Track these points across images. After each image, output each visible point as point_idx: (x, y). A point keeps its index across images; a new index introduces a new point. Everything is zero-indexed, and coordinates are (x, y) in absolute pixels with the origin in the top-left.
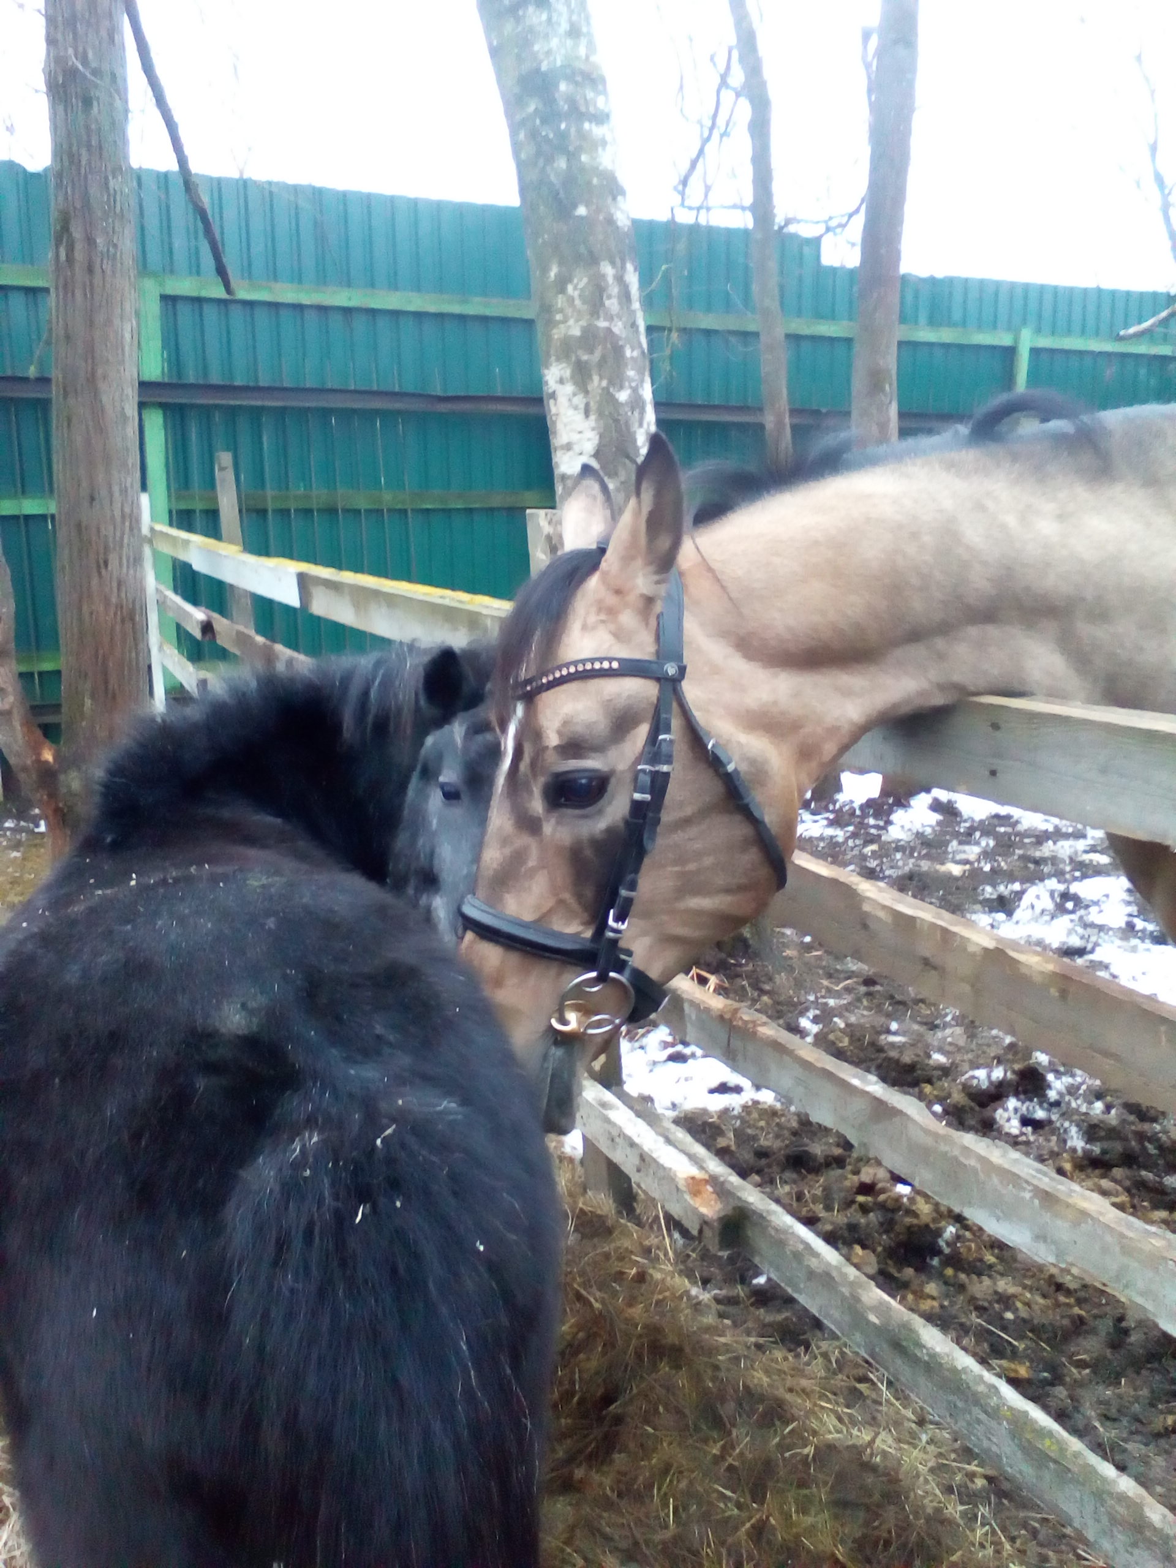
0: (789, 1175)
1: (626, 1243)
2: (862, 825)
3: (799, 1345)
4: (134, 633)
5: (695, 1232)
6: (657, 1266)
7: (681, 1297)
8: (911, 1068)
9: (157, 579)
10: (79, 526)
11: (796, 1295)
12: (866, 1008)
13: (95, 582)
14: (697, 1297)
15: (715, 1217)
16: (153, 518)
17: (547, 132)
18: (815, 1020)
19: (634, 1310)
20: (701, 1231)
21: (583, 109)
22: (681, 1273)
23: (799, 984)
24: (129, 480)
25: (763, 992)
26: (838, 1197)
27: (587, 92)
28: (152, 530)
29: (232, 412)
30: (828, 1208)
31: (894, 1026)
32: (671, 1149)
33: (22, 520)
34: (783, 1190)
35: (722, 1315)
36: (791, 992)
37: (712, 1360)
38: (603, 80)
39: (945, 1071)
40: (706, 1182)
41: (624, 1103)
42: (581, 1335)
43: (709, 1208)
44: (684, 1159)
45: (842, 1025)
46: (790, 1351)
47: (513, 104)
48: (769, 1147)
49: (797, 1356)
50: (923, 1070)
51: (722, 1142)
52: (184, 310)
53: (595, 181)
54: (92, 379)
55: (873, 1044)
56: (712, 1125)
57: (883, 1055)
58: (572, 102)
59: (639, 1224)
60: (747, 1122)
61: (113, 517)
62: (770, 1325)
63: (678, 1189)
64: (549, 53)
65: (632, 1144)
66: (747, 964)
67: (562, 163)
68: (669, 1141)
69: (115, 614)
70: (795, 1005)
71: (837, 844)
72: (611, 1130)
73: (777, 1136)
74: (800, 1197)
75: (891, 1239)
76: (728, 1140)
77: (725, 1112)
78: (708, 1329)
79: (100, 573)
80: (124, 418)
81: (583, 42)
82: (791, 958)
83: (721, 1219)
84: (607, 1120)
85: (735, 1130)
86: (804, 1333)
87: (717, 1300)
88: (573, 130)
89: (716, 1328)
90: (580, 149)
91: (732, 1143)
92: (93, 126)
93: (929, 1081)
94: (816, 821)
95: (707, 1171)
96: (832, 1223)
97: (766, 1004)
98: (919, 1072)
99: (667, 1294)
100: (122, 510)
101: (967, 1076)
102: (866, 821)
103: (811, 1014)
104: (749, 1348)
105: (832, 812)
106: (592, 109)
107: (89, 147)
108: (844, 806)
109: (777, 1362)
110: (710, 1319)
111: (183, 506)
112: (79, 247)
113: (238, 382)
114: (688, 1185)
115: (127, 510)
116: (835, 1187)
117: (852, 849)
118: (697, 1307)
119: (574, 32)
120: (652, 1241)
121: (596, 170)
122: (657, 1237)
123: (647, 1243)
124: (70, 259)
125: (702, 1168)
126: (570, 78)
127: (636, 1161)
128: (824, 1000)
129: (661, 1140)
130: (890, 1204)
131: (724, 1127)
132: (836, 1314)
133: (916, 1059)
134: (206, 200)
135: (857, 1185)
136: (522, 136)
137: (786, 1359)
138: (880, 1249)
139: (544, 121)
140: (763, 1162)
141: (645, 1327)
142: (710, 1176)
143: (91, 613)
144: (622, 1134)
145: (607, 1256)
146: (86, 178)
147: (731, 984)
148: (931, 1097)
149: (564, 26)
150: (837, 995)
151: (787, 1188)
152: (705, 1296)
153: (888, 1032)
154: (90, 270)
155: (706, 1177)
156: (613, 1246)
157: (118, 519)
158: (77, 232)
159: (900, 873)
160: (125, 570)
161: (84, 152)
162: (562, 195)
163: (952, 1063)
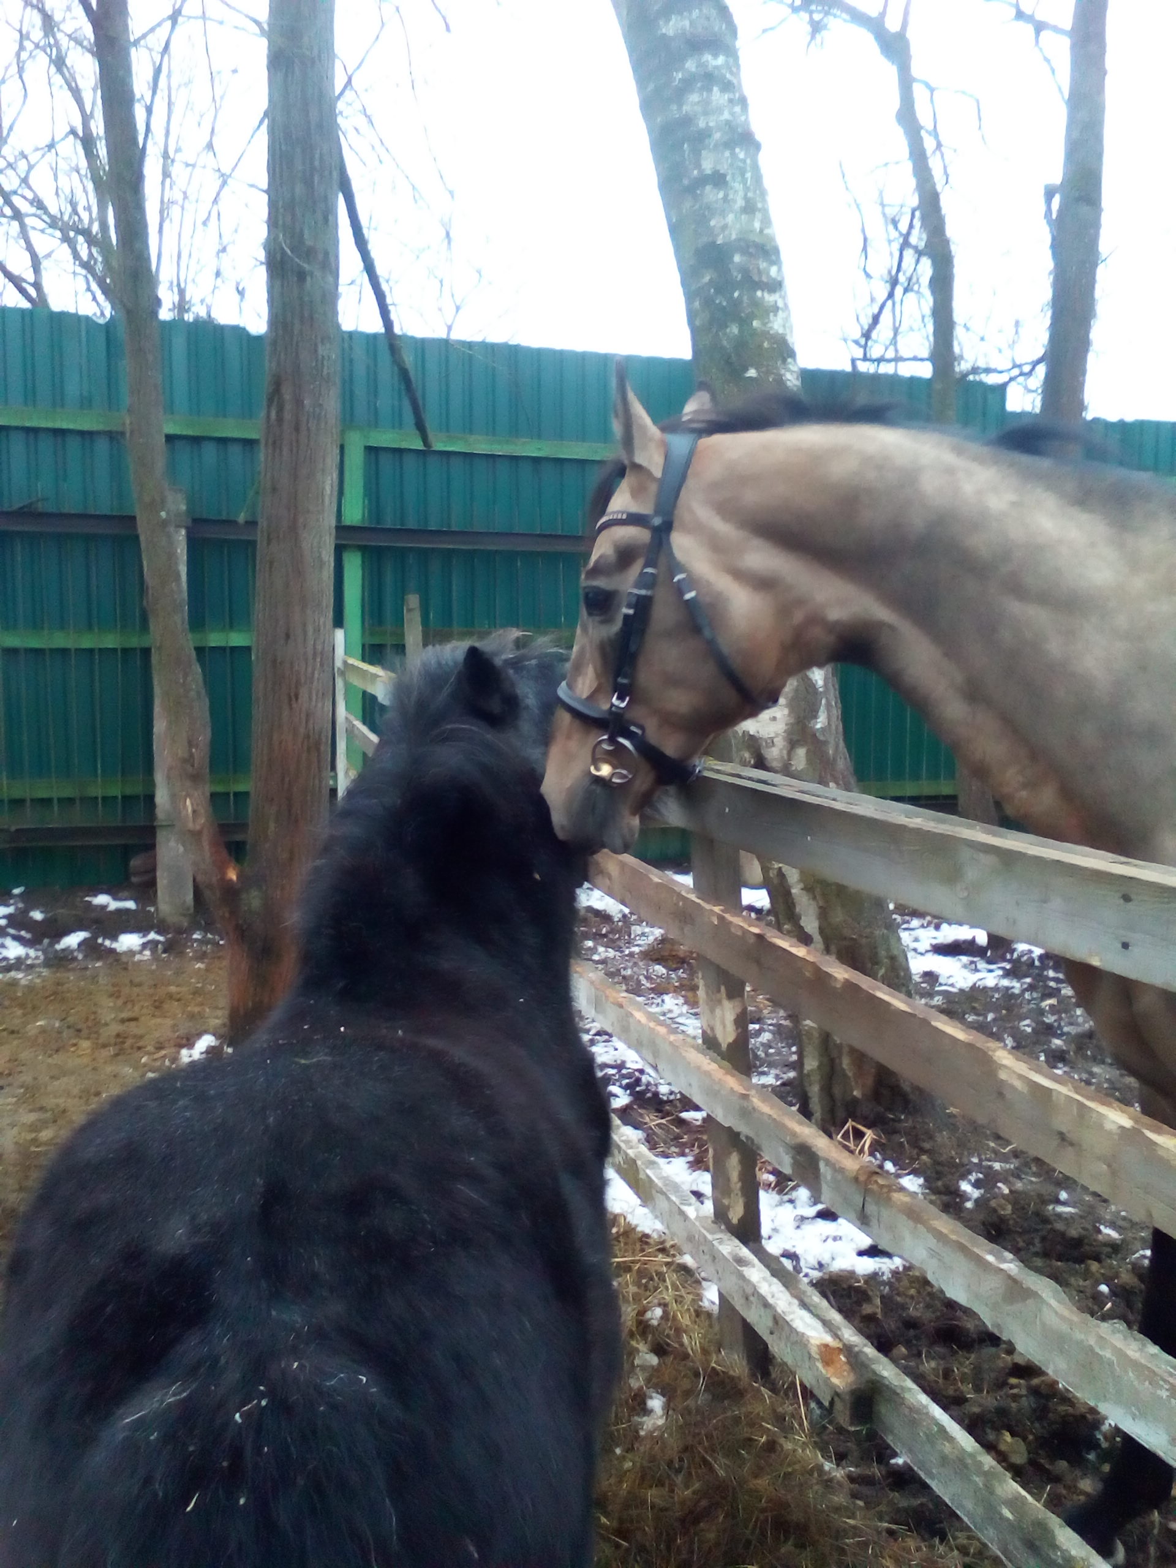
0: (939, 1349)
1: (758, 1409)
2: (1040, 978)
3: (933, 1536)
4: (319, 762)
5: (826, 1404)
6: (790, 1436)
7: (811, 1473)
8: (1078, 1242)
9: (346, 709)
10: (274, 661)
11: (928, 1481)
12: (1035, 1174)
13: (286, 713)
14: (829, 1473)
15: (848, 1389)
16: (347, 652)
17: (720, 300)
18: (977, 1185)
19: (759, 1481)
20: (832, 1403)
21: (756, 278)
22: (816, 1445)
23: (962, 1145)
24: (322, 620)
25: (923, 1151)
26: (989, 1377)
27: (760, 262)
28: (345, 663)
29: (424, 555)
30: (978, 1389)
31: (1063, 1195)
32: (804, 1314)
33: (228, 651)
34: (929, 1366)
35: (855, 1496)
36: (953, 1153)
37: (839, 1543)
38: (776, 251)
39: (1115, 1248)
40: (840, 1350)
41: (760, 1260)
42: (704, 1503)
43: (840, 1379)
44: (818, 1325)
45: (1006, 1191)
46: (924, 1540)
47: (688, 276)
48: (918, 1318)
49: (932, 1547)
50: (1091, 1245)
51: (867, 1309)
52: (385, 460)
53: (766, 345)
54: (293, 528)
55: (1037, 1214)
56: (858, 1290)
57: (1049, 1227)
58: (745, 272)
59: (774, 1390)
60: (897, 1289)
61: (305, 653)
62: (906, 1510)
63: (810, 1357)
64: (725, 227)
65: (766, 1305)
66: (906, 1120)
67: (734, 329)
68: (804, 1305)
69: (303, 743)
70: (957, 1166)
71: (1013, 996)
72: (745, 1287)
73: (928, 1306)
74: (947, 1374)
75: (1043, 1427)
76: (874, 1307)
77: (874, 1277)
78: (837, 1509)
79: (290, 705)
80: (322, 564)
81: (759, 215)
82: (954, 1116)
83: (853, 1392)
84: (742, 1277)
85: (882, 1297)
86: (941, 1522)
87: (851, 1478)
88: (745, 298)
89: (847, 1508)
90: (752, 316)
91: (879, 1311)
92: (306, 299)
93: (1097, 1259)
94: (991, 971)
95: (840, 1340)
96: (980, 1405)
97: (925, 1163)
98: (1087, 1248)
99: (797, 1467)
100: (315, 648)
101: (1137, 1255)
102: (1045, 973)
103: (973, 1177)
104: (879, 1533)
105: (1009, 961)
106: (764, 279)
107: (302, 318)
108: (1022, 956)
109: (909, 1552)
110: (840, 1499)
111: (376, 641)
112: (288, 407)
113: (433, 527)
114: (820, 1354)
115: (319, 648)
116: (986, 1366)
117: (1029, 1001)
118: (828, 1483)
119: (750, 208)
120: (787, 1408)
121: (766, 334)
122: (792, 1405)
123: (780, 1410)
124: (280, 419)
125: (836, 1336)
126: (745, 251)
127: (770, 1323)
128: (989, 1163)
129: (796, 1302)
130: (1044, 1390)
131: (870, 1293)
132: (969, 1505)
133: (1083, 1232)
134: (409, 359)
135: (1010, 1365)
136: (697, 304)
137: (918, 1549)
138: (1031, 1437)
139: (719, 291)
140: (912, 1332)
141: (769, 1501)
142: (844, 1345)
143: (280, 743)
144: (756, 1293)
145: (737, 1420)
146: (297, 345)
147: (889, 1140)
148: (1098, 1275)
149: (740, 203)
150: (1004, 1159)
151: (933, 1364)
152: (839, 1474)
153: (1058, 1202)
154: (297, 429)
155: (840, 1345)
156: (744, 1410)
157: (310, 657)
158: (287, 394)
159: (1080, 1030)
160: (313, 703)
161: (297, 322)
162: (734, 358)
163: (1123, 1240)
